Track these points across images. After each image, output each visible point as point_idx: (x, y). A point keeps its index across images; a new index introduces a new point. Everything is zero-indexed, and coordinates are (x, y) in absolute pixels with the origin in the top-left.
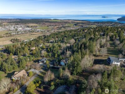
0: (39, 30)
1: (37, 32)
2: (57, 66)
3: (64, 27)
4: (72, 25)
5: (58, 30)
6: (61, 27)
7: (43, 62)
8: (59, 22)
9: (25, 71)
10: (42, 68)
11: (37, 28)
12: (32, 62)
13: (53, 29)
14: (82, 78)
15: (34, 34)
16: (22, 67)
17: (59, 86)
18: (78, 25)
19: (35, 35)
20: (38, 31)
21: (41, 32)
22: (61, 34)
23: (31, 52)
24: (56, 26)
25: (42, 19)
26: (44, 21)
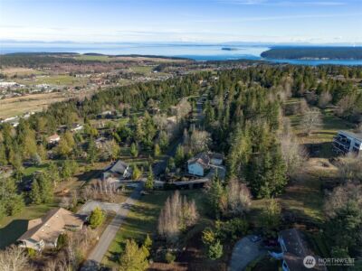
0: (45, 86)
1: (39, 92)
2: (180, 180)
3: (126, 76)
4: (148, 70)
5: (107, 83)
6: (117, 77)
7: (119, 174)
8: (105, 62)
9: (69, 213)
10: (127, 195)
11: (36, 79)
12: (72, 181)
13: (91, 82)
14: (294, 202)
15: (30, 100)
16: (43, 202)
17: (235, 241)
18: (166, 69)
19: (37, 103)
20: (43, 90)
21: (54, 91)
22: (131, 91)
23: (51, 152)
24: (100, 73)
25: (45, 53)
26: (57, 59)
